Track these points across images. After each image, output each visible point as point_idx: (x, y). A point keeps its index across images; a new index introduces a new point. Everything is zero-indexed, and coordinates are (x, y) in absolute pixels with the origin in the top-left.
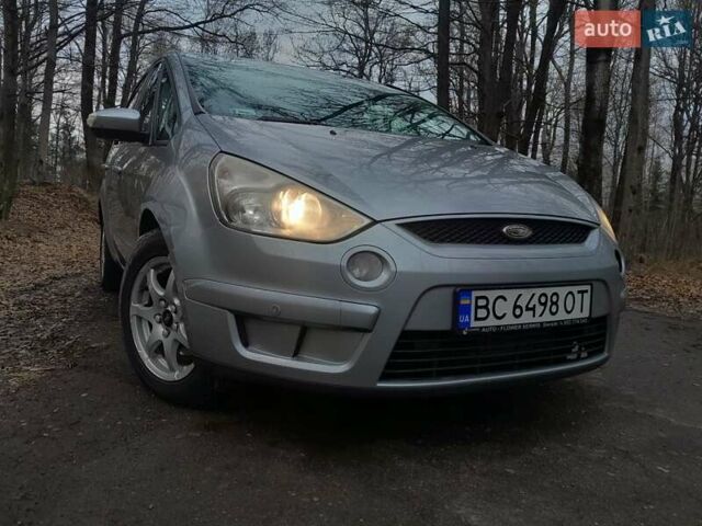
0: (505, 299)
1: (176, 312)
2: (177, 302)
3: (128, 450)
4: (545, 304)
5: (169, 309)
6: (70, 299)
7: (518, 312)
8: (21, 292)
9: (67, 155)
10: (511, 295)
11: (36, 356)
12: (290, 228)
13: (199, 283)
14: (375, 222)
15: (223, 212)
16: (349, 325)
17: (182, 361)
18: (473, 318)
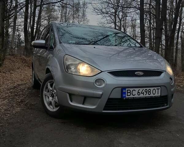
0: (135, 91)
1: (55, 94)
2: (55, 91)
3: (43, 127)
4: (147, 92)
5: (53, 93)
6: (24, 91)
7: (139, 94)
8: (11, 89)
9: (19, 44)
10: (137, 89)
11: (18, 106)
12: (82, 73)
13: (61, 86)
14: (102, 72)
15: (66, 69)
16: (95, 96)
17: (56, 106)
18: (126, 95)
